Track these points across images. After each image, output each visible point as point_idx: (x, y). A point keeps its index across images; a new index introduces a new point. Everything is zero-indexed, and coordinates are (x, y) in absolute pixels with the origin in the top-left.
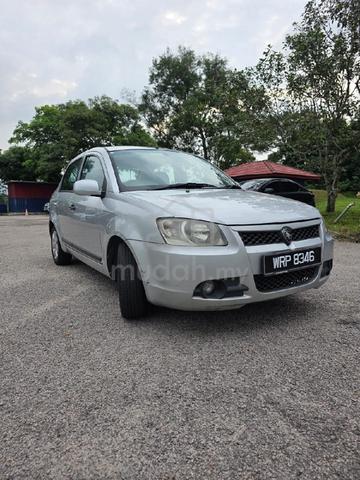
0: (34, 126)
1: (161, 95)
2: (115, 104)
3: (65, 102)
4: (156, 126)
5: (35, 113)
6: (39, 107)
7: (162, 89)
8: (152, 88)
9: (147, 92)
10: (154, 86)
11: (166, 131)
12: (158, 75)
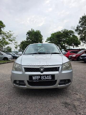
0: (50, 38)
1: (82, 26)
2: (67, 30)
3: (56, 32)
4: (80, 34)
5: (51, 35)
6: (52, 34)
7: (82, 24)
8: (79, 25)
9: (78, 26)
10: (80, 24)
11: (83, 35)
12: (81, 21)
